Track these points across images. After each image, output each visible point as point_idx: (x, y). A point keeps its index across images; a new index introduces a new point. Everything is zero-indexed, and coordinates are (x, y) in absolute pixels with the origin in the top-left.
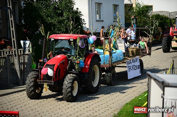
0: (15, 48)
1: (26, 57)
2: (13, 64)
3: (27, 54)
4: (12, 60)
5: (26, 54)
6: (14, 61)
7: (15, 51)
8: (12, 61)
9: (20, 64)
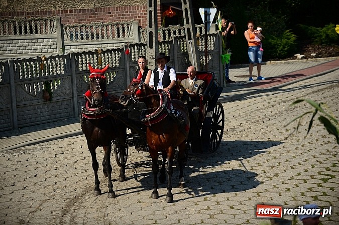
0: (188, 23)
1: (212, 41)
2: (186, 54)
3: (213, 35)
4: (183, 46)
5: (210, 35)
6: (187, 49)
7: (188, 29)
8: (183, 49)
9: (199, 53)
